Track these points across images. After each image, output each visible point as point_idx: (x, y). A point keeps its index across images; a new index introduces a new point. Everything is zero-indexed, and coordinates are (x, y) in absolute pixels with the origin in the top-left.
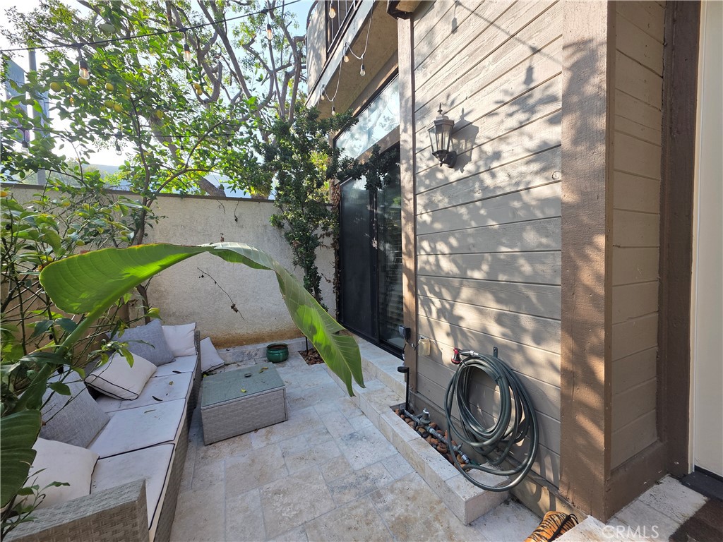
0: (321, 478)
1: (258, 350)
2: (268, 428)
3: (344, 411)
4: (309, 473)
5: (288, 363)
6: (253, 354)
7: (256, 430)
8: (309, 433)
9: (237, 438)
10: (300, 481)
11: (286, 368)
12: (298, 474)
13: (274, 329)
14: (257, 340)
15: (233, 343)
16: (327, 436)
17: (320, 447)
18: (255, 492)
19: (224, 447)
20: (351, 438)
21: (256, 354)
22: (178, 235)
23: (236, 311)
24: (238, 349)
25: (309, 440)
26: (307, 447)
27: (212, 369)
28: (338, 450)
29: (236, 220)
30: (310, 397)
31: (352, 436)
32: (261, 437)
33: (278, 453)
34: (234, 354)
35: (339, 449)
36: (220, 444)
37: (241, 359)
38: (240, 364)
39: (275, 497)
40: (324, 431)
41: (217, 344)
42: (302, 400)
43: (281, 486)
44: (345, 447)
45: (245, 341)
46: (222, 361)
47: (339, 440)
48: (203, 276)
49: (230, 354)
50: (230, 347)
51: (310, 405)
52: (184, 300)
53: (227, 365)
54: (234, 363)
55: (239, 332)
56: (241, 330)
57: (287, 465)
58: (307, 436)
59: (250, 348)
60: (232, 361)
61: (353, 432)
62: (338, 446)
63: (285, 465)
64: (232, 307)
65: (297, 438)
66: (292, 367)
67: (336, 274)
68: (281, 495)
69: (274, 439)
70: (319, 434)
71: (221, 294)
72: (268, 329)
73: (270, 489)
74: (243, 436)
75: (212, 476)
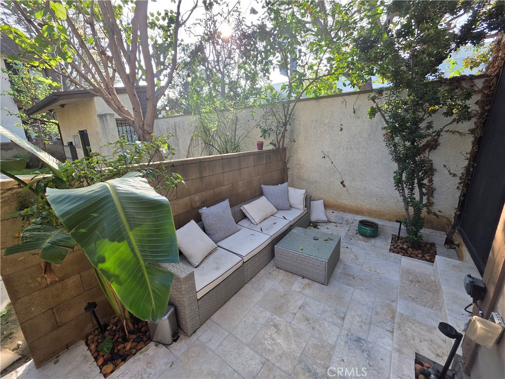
0: (304, 345)
1: (355, 220)
2: (310, 281)
3: (377, 313)
4: (301, 334)
5: (373, 241)
6: (351, 222)
7: (303, 278)
8: (330, 307)
9: (291, 274)
10: (291, 333)
11: (367, 243)
12: (295, 327)
13: (374, 207)
14: (358, 212)
15: (339, 208)
16: (339, 321)
17: (326, 324)
18: (268, 314)
19: (282, 275)
20: (356, 340)
21: (353, 223)
22: (313, 127)
23: (344, 186)
24: (341, 214)
25: (324, 312)
26: (319, 316)
27: (318, 221)
28: (335, 339)
29: (354, 112)
30: (361, 280)
31: (359, 340)
32: (302, 284)
33: (299, 303)
34: (336, 216)
35: (337, 340)
36: (282, 271)
37: (340, 222)
38: (338, 225)
39: (272, 328)
40: (342, 315)
41: (326, 206)
42: (351, 278)
43: (280, 325)
44: (343, 343)
45: (348, 209)
46: (326, 219)
47: (345, 332)
48: (324, 157)
49: (333, 215)
50: (336, 210)
51: (354, 287)
52: (312, 172)
53: (330, 222)
54: (335, 223)
55: (344, 202)
56: (346, 201)
57: (296, 315)
58: (327, 307)
59: (349, 216)
60: (334, 221)
61: (363, 338)
62: (338, 336)
63: (295, 314)
64: (341, 183)
65: (319, 303)
66: (373, 245)
67: (467, 169)
68: (275, 330)
69: (307, 291)
70: (335, 314)
71: (334, 171)
72: (368, 207)
73: (275, 320)
74: (295, 276)
75: (263, 286)
